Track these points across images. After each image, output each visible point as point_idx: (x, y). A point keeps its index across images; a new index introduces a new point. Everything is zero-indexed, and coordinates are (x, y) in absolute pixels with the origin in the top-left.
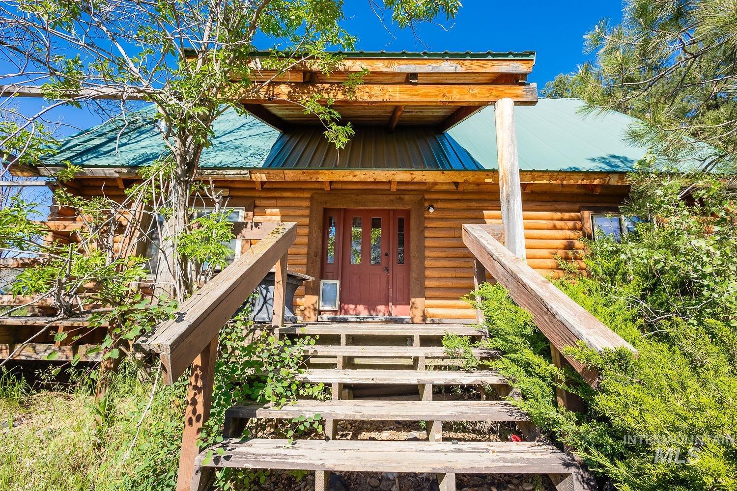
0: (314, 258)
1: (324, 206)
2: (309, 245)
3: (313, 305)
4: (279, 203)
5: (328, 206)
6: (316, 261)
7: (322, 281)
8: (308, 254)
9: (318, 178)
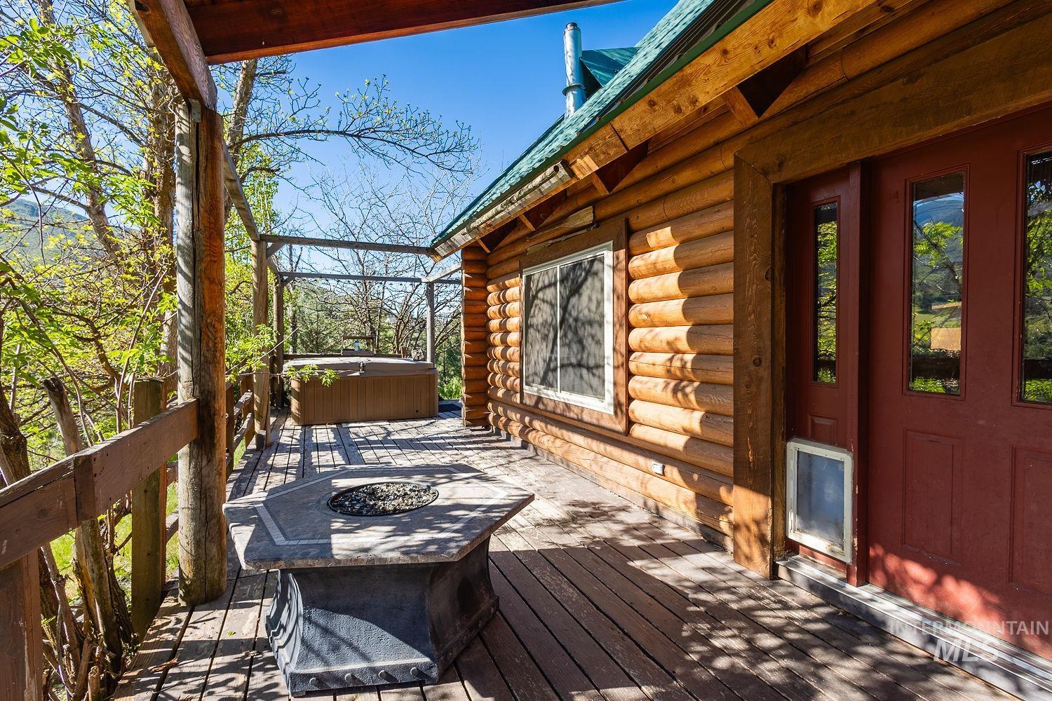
0: (752, 368)
1: (775, 178)
2: (738, 324)
3: (757, 523)
4: (671, 208)
5: (792, 172)
6: (760, 379)
7: (793, 447)
8: (736, 354)
9: (694, 101)
